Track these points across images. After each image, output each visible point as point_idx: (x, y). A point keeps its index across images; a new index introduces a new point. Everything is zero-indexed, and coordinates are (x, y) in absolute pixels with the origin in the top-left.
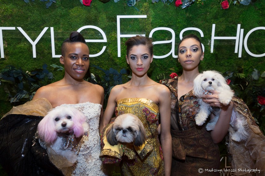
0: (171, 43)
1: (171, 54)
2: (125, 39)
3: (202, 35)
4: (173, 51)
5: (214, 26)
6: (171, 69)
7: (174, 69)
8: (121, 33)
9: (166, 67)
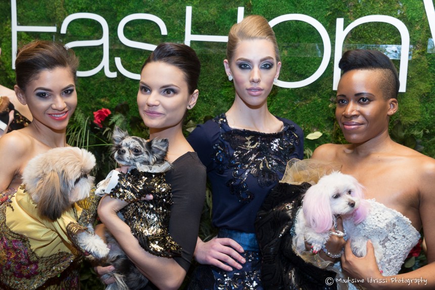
0: (102, 45)
1: (103, 69)
2: (25, 34)
3: (164, 31)
4: (105, 62)
5: (189, 10)
6: (102, 100)
7: (108, 100)
8: (19, 24)
9: (93, 94)
